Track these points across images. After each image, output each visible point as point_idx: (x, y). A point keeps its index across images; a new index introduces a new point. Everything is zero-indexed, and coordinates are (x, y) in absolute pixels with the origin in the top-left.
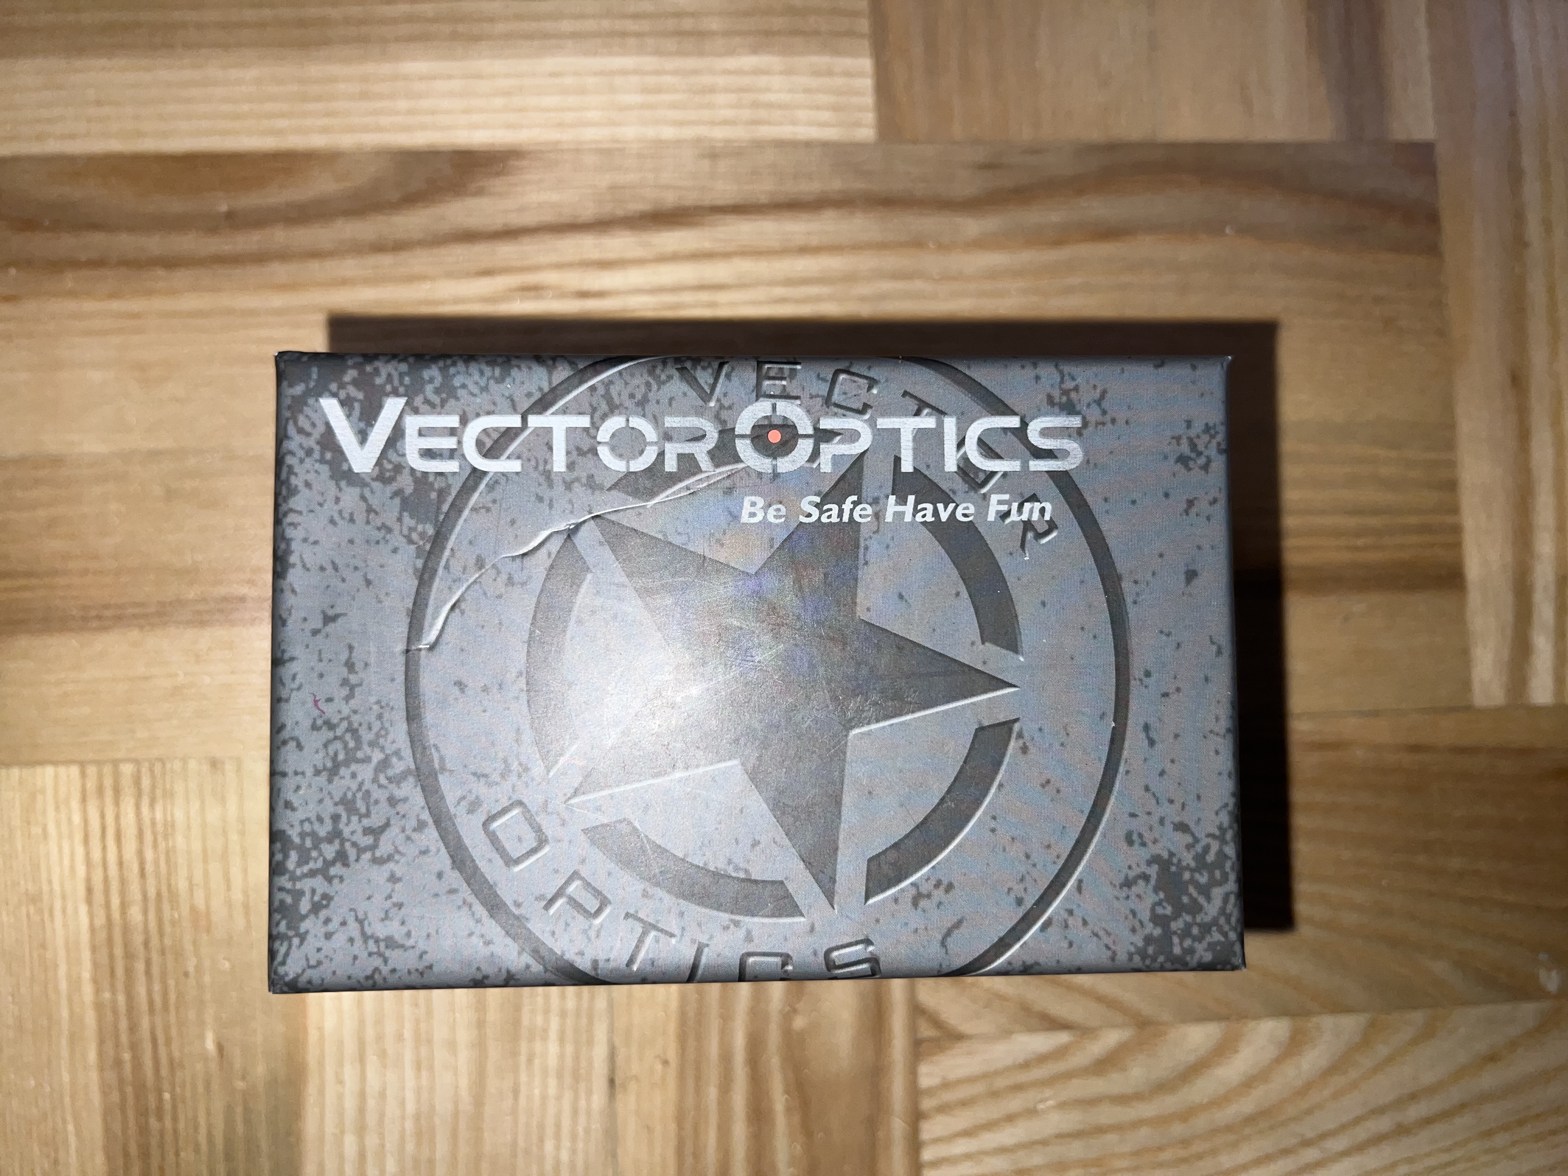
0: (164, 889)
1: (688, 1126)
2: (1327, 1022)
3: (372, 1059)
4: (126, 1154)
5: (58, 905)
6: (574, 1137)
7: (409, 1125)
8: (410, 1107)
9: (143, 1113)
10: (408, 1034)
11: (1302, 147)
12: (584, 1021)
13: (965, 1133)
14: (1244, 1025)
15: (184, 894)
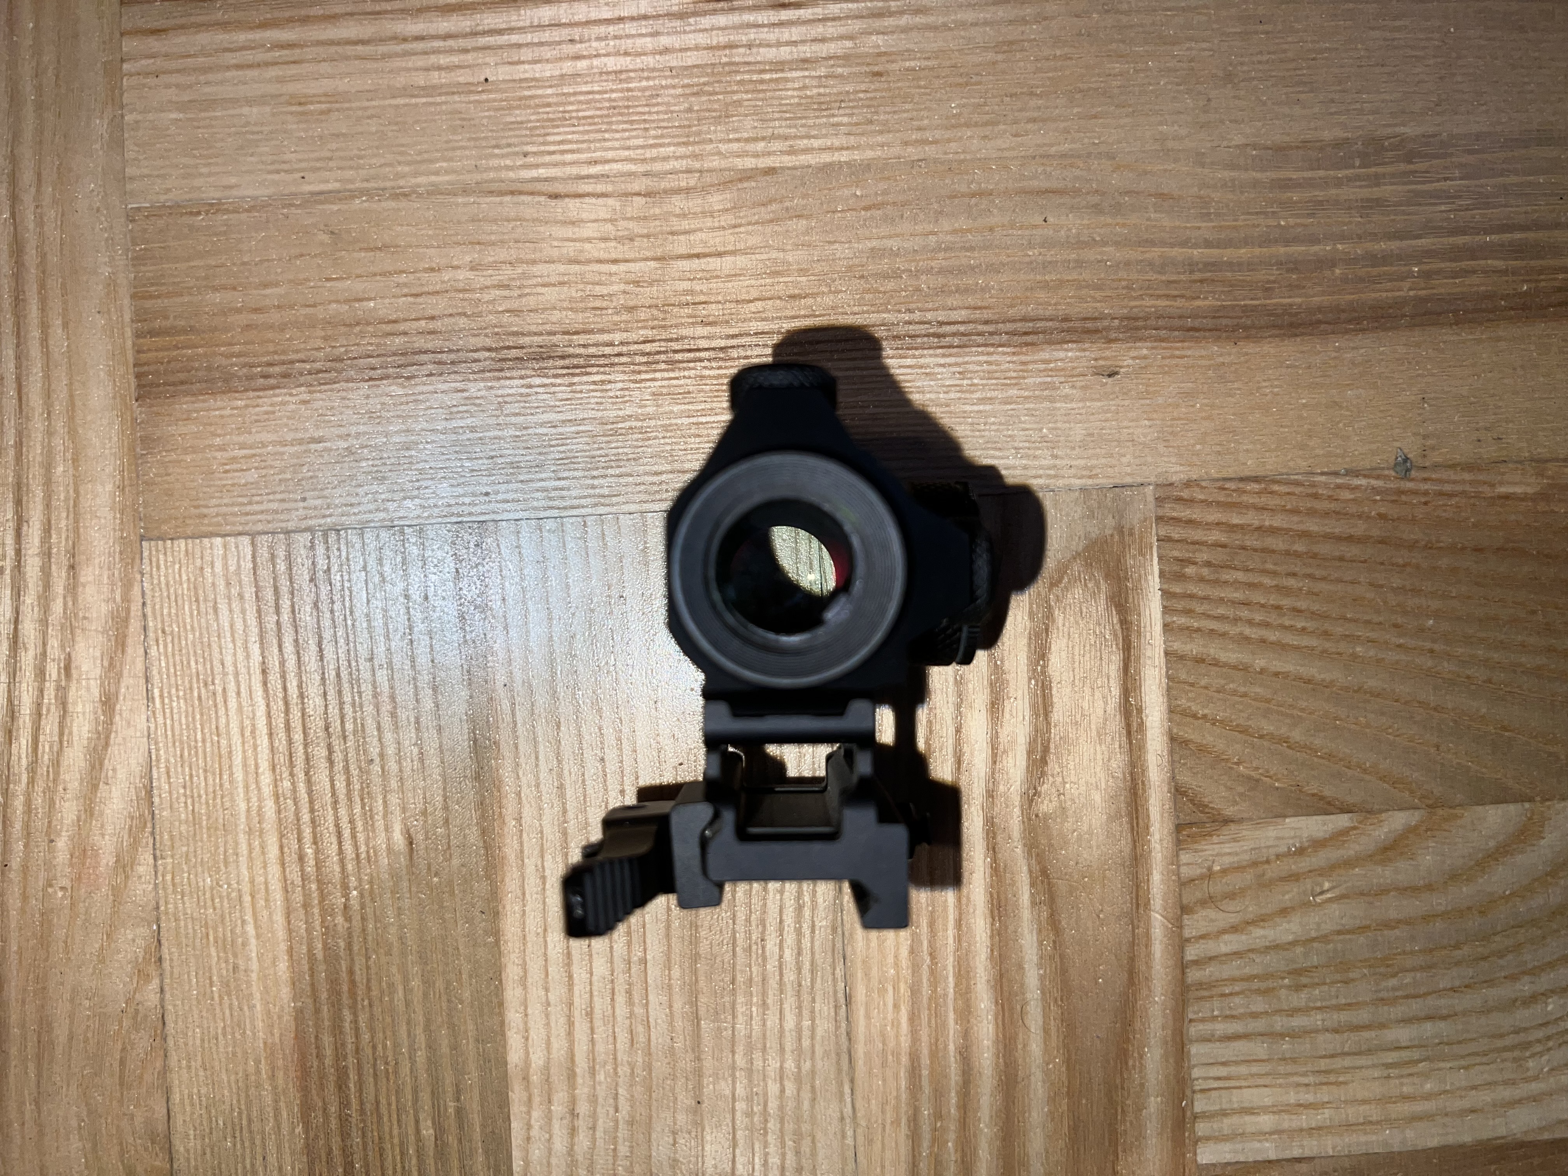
0: (344, 667)
4: (311, 956)
5: (232, 687)
6: (799, 934)
9: (328, 912)
13: (1234, 929)
14: (1549, 808)
15: (366, 675)
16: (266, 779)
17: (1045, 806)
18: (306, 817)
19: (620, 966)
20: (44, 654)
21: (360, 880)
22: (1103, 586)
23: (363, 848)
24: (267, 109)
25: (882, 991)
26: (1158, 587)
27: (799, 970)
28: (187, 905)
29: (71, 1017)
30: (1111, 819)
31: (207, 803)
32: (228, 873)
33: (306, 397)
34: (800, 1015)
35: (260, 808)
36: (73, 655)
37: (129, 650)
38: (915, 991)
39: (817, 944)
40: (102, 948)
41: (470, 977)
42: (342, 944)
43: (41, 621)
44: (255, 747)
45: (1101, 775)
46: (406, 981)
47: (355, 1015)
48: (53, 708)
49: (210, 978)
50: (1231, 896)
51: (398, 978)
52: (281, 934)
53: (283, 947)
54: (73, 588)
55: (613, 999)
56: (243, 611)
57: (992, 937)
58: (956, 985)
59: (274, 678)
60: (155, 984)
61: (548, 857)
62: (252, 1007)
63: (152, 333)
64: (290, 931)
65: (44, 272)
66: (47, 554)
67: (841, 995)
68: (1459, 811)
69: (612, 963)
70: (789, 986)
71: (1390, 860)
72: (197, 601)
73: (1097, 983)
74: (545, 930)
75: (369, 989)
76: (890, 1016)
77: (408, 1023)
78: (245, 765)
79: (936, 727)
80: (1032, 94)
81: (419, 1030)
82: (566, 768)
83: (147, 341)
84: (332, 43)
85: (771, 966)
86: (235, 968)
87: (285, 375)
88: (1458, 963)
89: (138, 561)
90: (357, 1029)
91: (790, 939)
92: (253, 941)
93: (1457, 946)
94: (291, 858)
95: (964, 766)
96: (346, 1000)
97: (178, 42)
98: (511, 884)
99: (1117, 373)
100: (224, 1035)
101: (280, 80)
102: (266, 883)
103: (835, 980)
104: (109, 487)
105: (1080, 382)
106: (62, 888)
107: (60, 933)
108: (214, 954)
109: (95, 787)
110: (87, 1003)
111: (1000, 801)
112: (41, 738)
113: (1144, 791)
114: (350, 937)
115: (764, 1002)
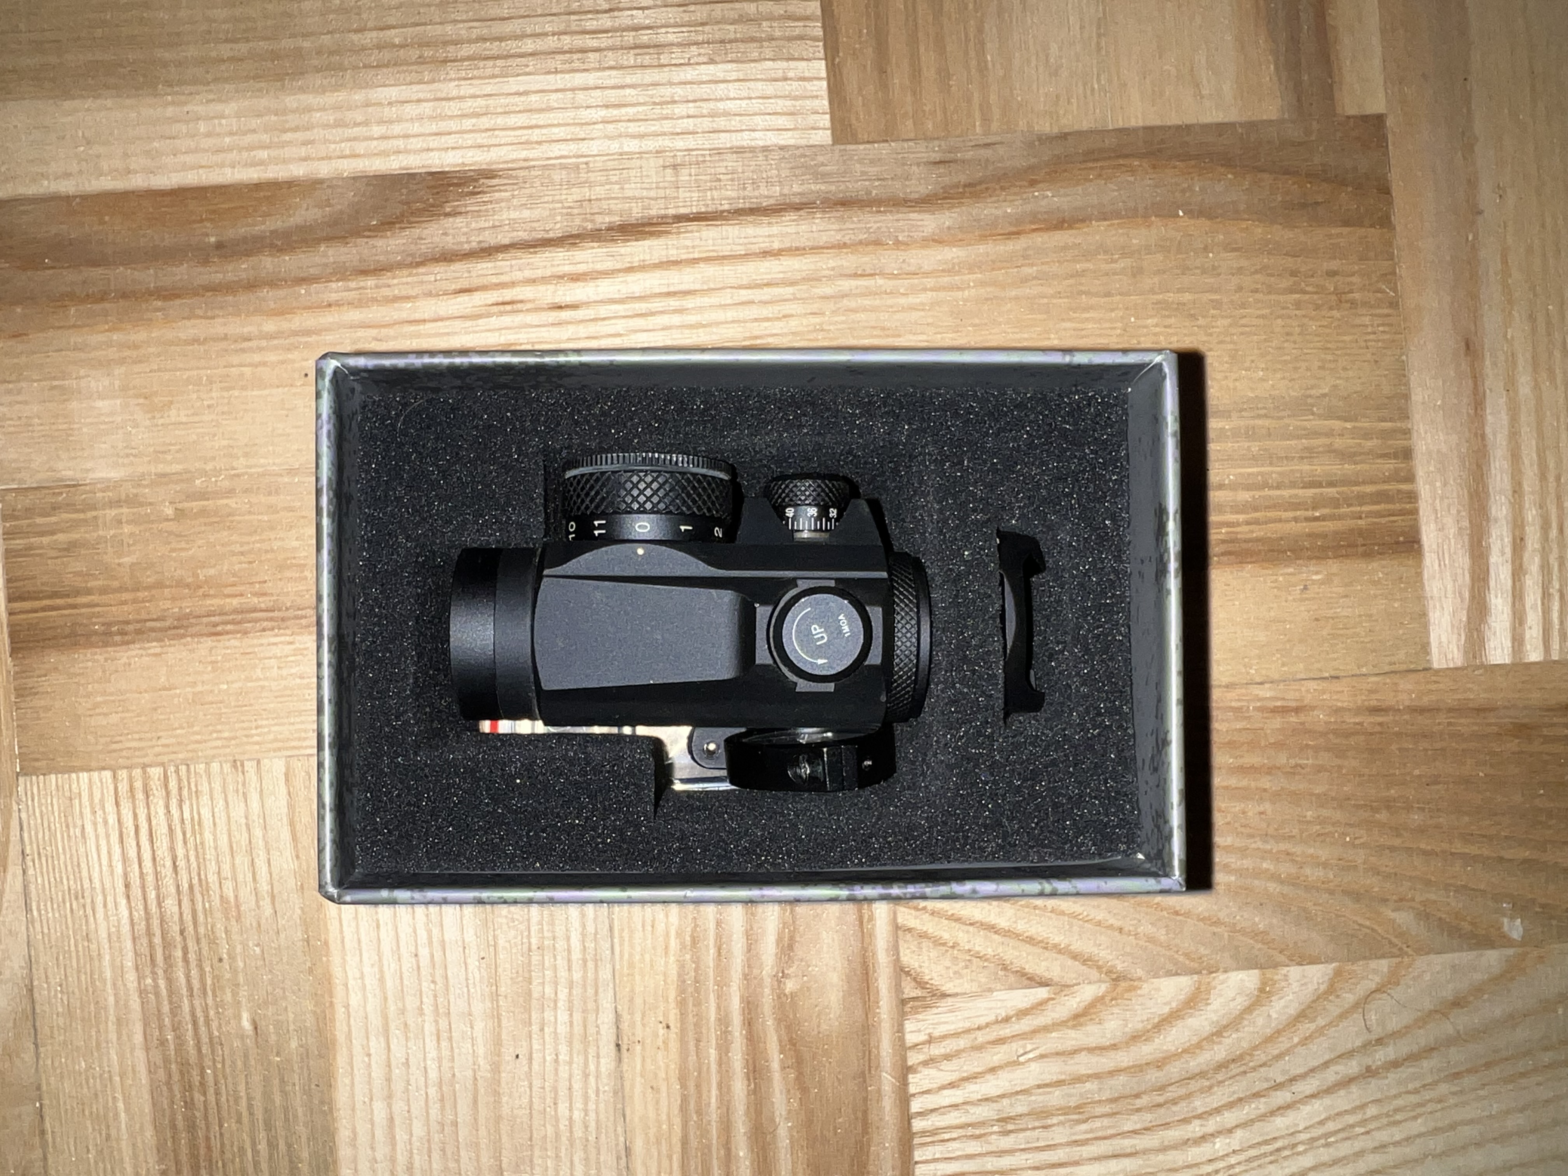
0: (195, 881)
1: (691, 1085)
2: (1294, 972)
3: (396, 1033)
4: (174, 1126)
5: (99, 899)
6: (586, 1098)
7: (433, 1091)
8: (433, 1075)
9: (188, 1087)
10: (428, 1009)
11: (1252, 126)
12: (590, 991)
13: (952, 1085)
14: (1214, 978)
15: (214, 886)
16: (131, 977)
17: (790, 986)
18: (166, 1008)
19: (435, 1127)
21: (214, 1061)
23: (216, 1033)
24: (118, 402)
25: (657, 1143)
27: (586, 1128)
28: (66, 1085)
30: (846, 995)
31: (81, 998)
32: (100, 1058)
33: (158, 650)
34: (587, 1166)
35: (126, 1001)
37: (11, 870)
38: (685, 1141)
39: (602, 1106)
41: (308, 1139)
42: (199, 1115)
44: (121, 949)
45: (839, 959)
46: (254, 1144)
49: (87, 1147)
50: (948, 1057)
51: (247, 1144)
52: (147, 1108)
53: (149, 1119)
55: (429, 1156)
56: (108, 836)
57: (748, 1096)
58: (718, 1138)
59: (136, 891)
60: (39, 1152)
61: (373, 1038)
63: (21, 598)
64: (154, 1106)
67: (622, 1148)
68: (1136, 983)
69: (428, 1125)
70: (578, 1142)
71: (1081, 1025)
72: (67, 826)
73: (836, 1133)
74: (371, 1099)
75: (223, 1152)
76: (665, 1165)
78: (112, 964)
82: (385, 963)
83: (17, 605)
85: (563, 1124)
86: (108, 1137)
87: (139, 632)
88: (1138, 1110)
89: (15, 794)
91: (578, 1102)
92: (123, 1115)
93: (1137, 1096)
94: (154, 1043)
95: (724, 954)
96: (203, 1163)
98: (341, 1060)
102: (133, 1066)
103: (616, 1136)
108: (89, 1127)
111: (755, 983)
113: (875, 971)
114: (206, 1109)
115: (557, 1156)
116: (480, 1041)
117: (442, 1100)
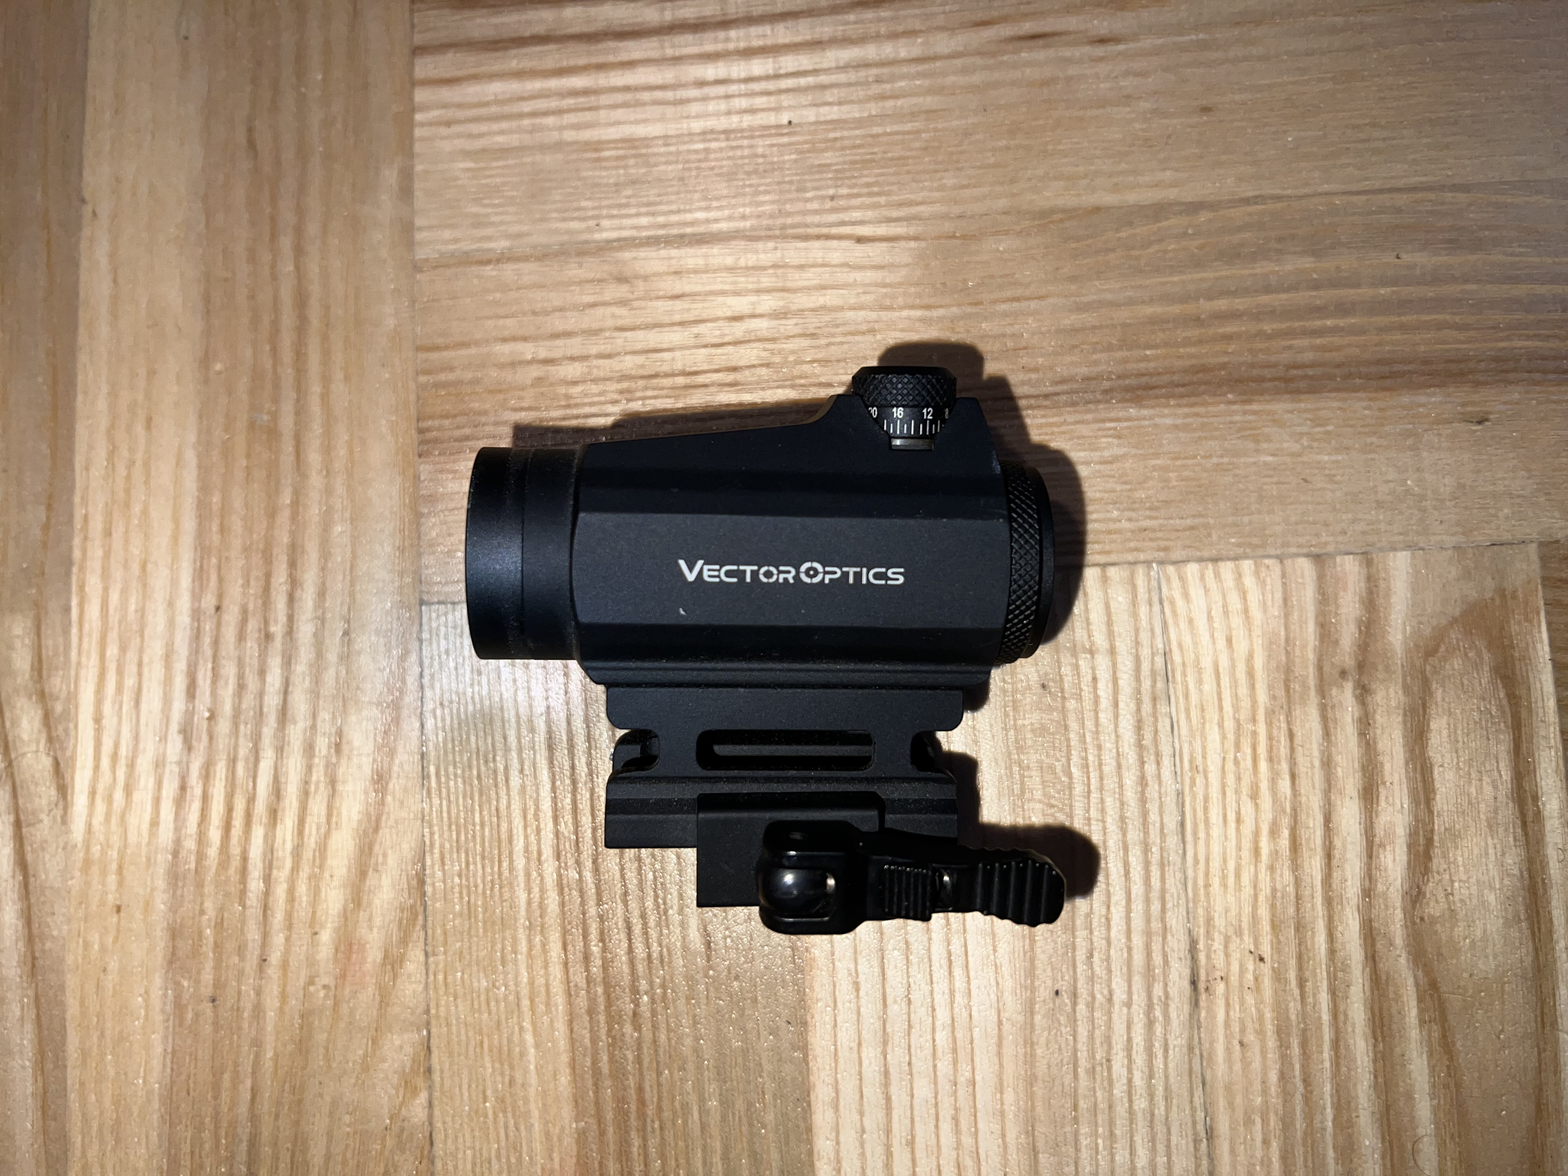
16: (550, 868)
17: (1434, 908)
18: (592, 910)
19: (945, 1087)
20: (313, 727)
21: (651, 983)
22: (1486, 656)
23: (655, 947)
24: (561, 157)
25: (1248, 1122)
26: (1548, 657)
27: (1151, 1096)
28: (461, 1008)
29: (330, 1135)
30: (1507, 924)
31: (484, 893)
32: (506, 974)
34: (1153, 1150)
35: (542, 898)
36: (345, 729)
37: (405, 726)
38: (1287, 1124)
39: (1171, 1065)
40: (366, 1056)
41: (775, 1097)
42: (630, 1056)
43: (312, 692)
44: (538, 831)
45: (1494, 872)
46: (702, 1101)
47: (645, 1139)
48: (322, 786)
49: (484, 1092)
51: (693, 1099)
52: (563, 1044)
53: (565, 1058)
54: (347, 657)
55: (937, 1127)
57: (1375, 1061)
58: (1335, 1119)
59: (561, 754)
60: (423, 1098)
62: (530, 1128)
64: (572, 1041)
65: (327, 325)
66: (321, 620)
67: (1200, 1127)
69: (936, 1084)
70: (1140, 1115)
73: (1499, 1116)
74: (860, 1045)
75: (660, 1109)
76: (1259, 1154)
77: (704, 1148)
78: (527, 850)
79: (1303, 817)
80: (1374, 125)
81: (717, 1159)
84: (627, 89)
85: (1119, 1090)
86: (512, 1082)
89: (417, 627)
90: (646, 1156)
91: (1140, 1059)
92: (532, 1051)
94: (575, 956)
95: (1335, 862)
96: (633, 1122)
97: (471, 92)
98: (820, 990)
99: (1487, 420)
100: (498, 1157)
101: (577, 127)
102: (547, 986)
103: (1193, 1109)
104: (388, 549)
105: (1447, 430)
106: (325, 987)
107: (321, 1037)
108: (488, 1065)
109: (363, 874)
110: (347, 1119)
111: (1379, 902)
112: (308, 819)
113: (1545, 891)
114: (639, 1048)
115: (1112, 1134)
116: (1006, 970)
117: (955, 1051)
